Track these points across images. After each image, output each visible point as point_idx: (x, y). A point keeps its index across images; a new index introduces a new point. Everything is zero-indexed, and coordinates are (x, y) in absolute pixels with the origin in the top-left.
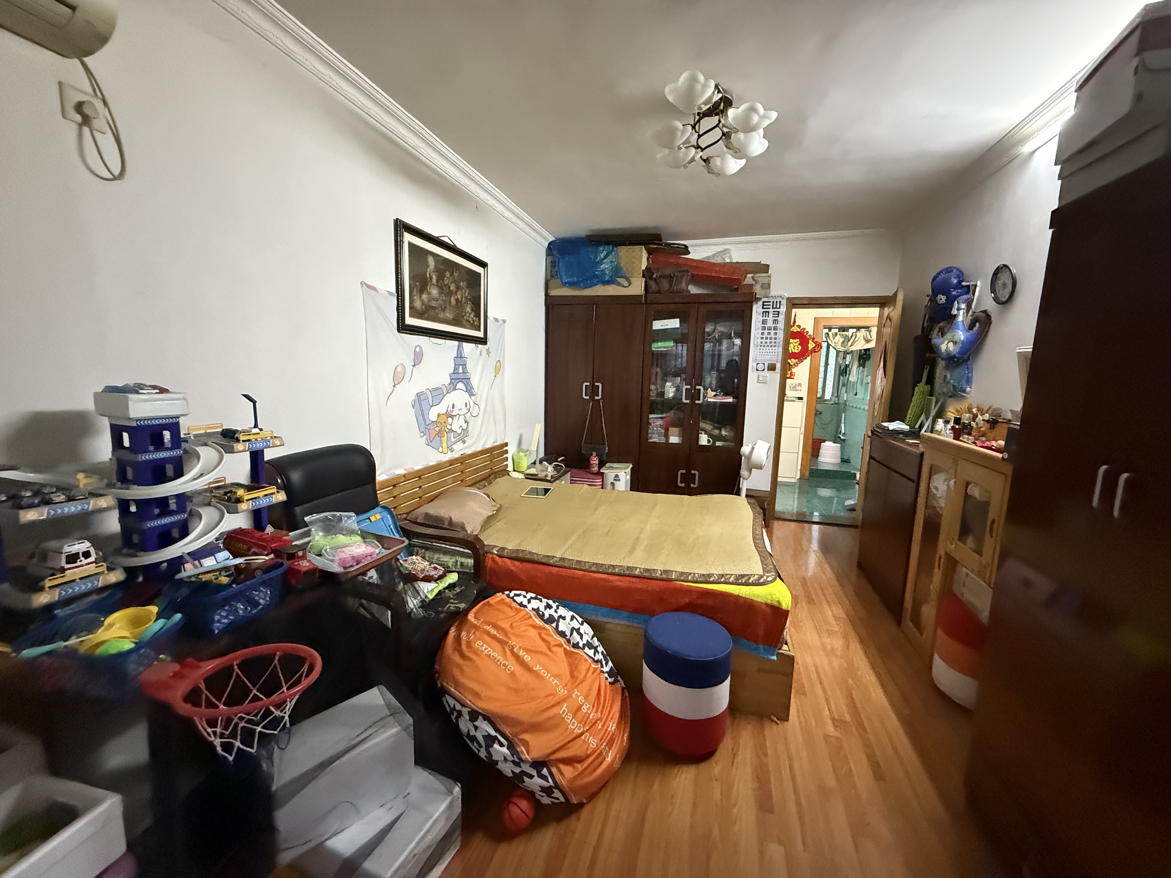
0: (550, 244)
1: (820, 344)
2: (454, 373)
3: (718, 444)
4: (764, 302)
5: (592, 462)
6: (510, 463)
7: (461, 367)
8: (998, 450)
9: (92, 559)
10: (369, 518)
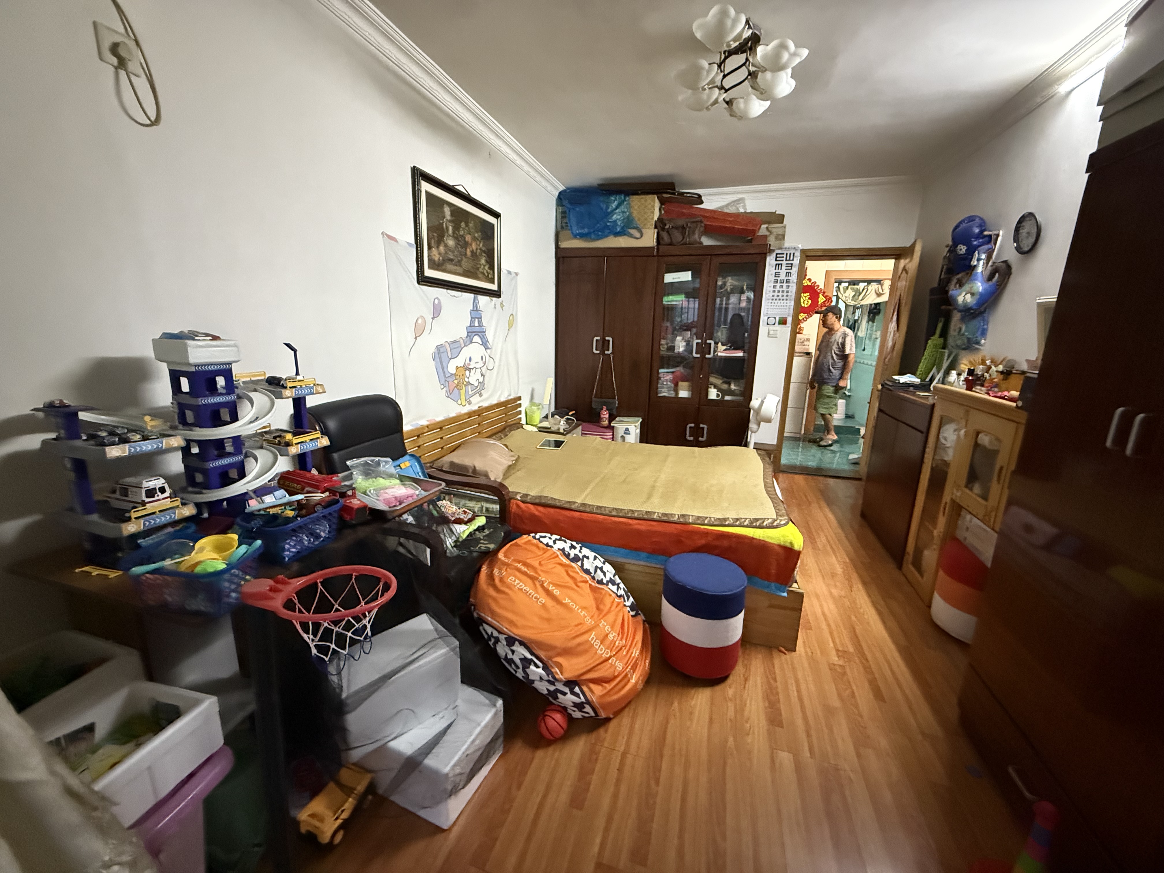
0: (560, 193)
1: (831, 298)
2: (470, 326)
3: (727, 398)
4: (777, 254)
5: (602, 416)
6: (523, 416)
7: (477, 320)
8: (1011, 399)
9: (167, 494)
10: (399, 466)
